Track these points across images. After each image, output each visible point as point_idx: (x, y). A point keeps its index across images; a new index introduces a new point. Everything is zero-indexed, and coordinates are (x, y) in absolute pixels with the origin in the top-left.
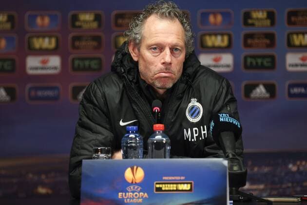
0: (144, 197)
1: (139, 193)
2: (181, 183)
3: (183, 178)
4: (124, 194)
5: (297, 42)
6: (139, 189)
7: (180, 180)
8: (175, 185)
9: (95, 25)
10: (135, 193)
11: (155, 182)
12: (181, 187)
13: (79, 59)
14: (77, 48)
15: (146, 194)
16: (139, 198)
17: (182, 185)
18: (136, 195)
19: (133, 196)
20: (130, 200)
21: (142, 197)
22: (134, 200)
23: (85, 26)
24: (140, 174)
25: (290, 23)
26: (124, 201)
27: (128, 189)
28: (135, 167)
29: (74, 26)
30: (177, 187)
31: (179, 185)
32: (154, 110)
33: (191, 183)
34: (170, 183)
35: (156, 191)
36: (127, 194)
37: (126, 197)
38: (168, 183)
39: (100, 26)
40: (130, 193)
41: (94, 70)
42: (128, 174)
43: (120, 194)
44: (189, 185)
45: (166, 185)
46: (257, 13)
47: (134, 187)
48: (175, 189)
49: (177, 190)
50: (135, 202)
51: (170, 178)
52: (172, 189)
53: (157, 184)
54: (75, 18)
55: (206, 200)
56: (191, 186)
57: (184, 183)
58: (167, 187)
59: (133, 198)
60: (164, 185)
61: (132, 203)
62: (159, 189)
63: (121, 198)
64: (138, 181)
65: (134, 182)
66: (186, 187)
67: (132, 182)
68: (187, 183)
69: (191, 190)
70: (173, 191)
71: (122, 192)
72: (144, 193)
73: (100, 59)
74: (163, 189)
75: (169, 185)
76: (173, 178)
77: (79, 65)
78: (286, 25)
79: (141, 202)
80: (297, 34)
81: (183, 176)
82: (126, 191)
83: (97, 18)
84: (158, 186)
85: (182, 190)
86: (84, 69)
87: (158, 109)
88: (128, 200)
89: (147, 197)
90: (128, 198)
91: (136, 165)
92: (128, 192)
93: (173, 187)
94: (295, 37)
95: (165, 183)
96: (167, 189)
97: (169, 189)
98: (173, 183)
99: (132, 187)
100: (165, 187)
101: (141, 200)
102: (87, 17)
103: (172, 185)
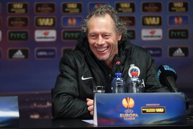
0: (136, 116)
1: (132, 114)
2: (158, 108)
3: (158, 105)
4: (123, 115)
5: (148, 22)
6: (132, 112)
7: (157, 106)
8: (154, 109)
9: (23, 11)
10: (130, 114)
11: (142, 107)
12: (158, 110)
13: (13, 32)
14: (13, 25)
15: (137, 115)
16: (133, 117)
17: (159, 109)
18: (131, 115)
19: (129, 116)
20: (127, 119)
21: (135, 116)
22: (130, 118)
23: (17, 12)
24: (132, 102)
25: (144, 10)
26: (124, 119)
27: (125, 111)
28: (128, 98)
29: (10, 11)
30: (155, 110)
31: (157, 109)
32: (117, 64)
33: (164, 108)
34: (151, 108)
35: (143, 113)
36: (125, 114)
37: (125, 117)
38: (150, 108)
39: (26, 11)
40: (127, 114)
41: (23, 39)
42: (124, 102)
43: (121, 115)
44: (163, 109)
45: (149, 109)
46: (124, 4)
47: (129, 110)
48: (154, 111)
49: (156, 112)
50: (131, 119)
51: (151, 105)
52: (152, 111)
53: (143, 108)
54: (11, 6)
55: (174, 118)
56: (164, 110)
57: (160, 108)
58: (150, 110)
59: (129, 117)
60: (147, 109)
61: (129, 120)
62: (145, 112)
63: (122, 117)
64: (131, 107)
65: (129, 107)
66: (161, 110)
67: (128, 107)
68: (162, 108)
69: (164, 112)
70: (153, 112)
71: (122, 113)
72: (136, 114)
73: (26, 33)
74: (147, 111)
75: (150, 109)
76: (152, 105)
77: (13, 36)
78: (142, 12)
79: (134, 119)
80: (148, 17)
81: (158, 103)
82: (124, 113)
83: (25, 6)
84: (144, 110)
85: (159, 112)
86: (17, 39)
87: (119, 62)
88: (126, 118)
89: (138, 116)
90: (126, 117)
91: (129, 97)
92: (126, 113)
93: (153, 110)
94: (147, 19)
95: (148, 108)
96: (149, 111)
97: (151, 111)
98: (153, 108)
99: (128, 110)
100: (148, 110)
101: (134, 118)
102: (18, 6)
103: (152, 109)
